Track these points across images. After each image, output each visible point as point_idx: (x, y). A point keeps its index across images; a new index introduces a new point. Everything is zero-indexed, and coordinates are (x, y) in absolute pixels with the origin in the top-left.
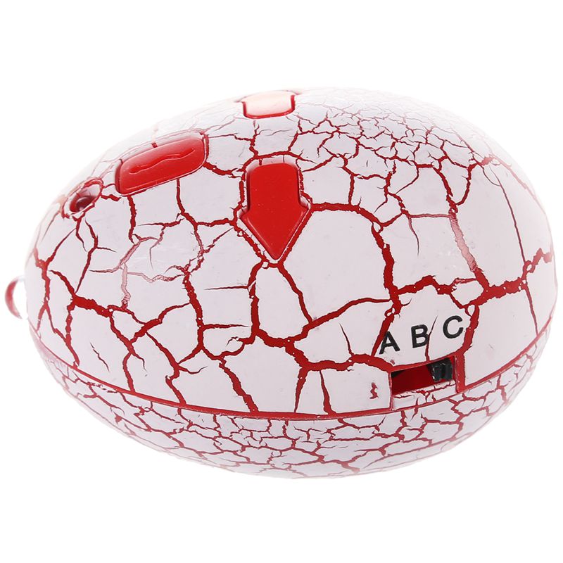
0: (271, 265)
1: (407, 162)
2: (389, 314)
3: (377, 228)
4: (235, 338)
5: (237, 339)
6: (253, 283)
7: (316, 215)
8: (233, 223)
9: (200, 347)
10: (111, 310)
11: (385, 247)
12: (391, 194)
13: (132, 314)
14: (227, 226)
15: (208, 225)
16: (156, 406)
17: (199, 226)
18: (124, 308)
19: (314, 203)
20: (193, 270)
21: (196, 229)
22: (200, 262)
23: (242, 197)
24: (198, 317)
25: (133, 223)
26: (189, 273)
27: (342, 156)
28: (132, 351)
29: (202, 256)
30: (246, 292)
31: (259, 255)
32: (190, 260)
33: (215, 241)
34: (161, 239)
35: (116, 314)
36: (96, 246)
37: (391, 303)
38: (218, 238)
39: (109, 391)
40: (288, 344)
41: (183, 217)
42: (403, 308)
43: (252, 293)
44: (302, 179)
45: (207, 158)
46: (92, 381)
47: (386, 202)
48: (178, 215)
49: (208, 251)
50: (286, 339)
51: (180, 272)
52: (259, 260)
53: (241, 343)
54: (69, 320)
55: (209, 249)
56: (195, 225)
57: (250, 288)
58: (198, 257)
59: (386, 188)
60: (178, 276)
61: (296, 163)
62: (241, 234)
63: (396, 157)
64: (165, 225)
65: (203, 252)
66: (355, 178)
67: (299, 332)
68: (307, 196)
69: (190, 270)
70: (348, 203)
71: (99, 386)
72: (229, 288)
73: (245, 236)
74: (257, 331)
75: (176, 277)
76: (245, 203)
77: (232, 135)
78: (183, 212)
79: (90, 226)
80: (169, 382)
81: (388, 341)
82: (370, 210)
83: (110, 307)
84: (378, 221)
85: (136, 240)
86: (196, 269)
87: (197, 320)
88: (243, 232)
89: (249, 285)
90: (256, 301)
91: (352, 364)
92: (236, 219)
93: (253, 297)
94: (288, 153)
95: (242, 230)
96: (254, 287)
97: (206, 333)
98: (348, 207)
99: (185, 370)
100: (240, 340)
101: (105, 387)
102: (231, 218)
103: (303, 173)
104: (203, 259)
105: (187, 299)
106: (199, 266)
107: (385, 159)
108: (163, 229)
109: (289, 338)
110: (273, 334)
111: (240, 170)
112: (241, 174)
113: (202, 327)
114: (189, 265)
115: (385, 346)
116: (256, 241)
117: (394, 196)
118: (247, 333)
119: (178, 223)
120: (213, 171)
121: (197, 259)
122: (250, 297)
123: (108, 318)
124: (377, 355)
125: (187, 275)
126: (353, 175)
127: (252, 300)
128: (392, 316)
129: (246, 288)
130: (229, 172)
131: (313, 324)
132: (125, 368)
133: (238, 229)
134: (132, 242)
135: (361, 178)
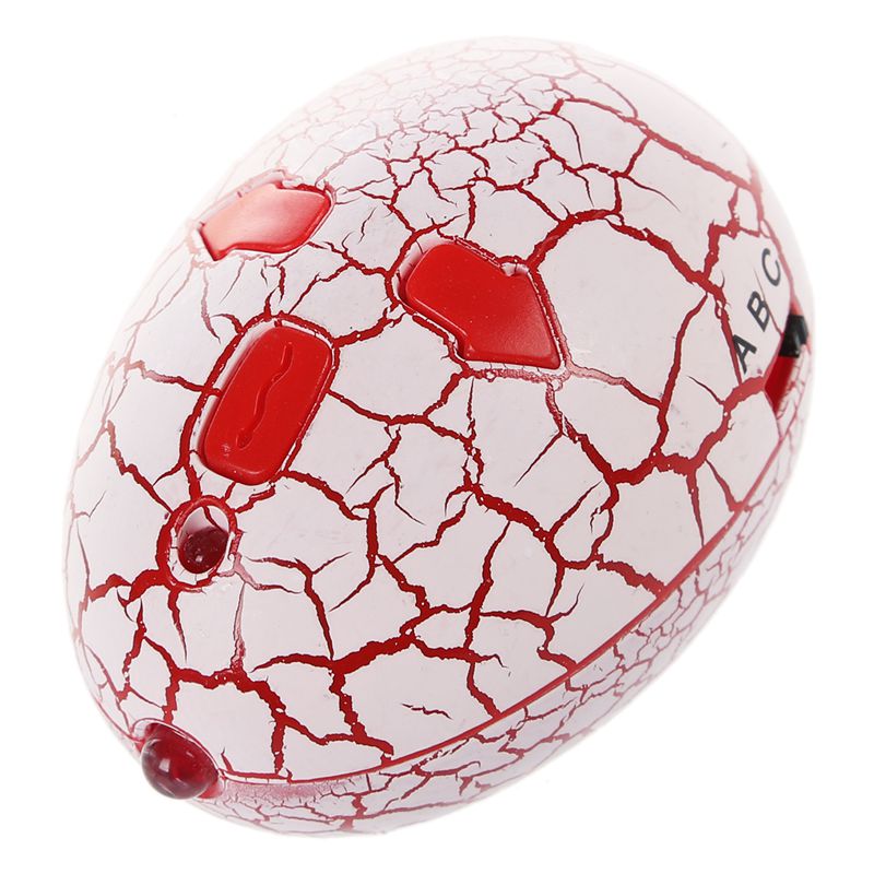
0: (562, 379)
1: (538, 119)
2: (720, 314)
3: (614, 219)
4: (596, 512)
5: (599, 511)
6: (563, 421)
7: (543, 269)
8: (467, 373)
9: (562, 564)
10: (408, 632)
11: (646, 235)
12: (580, 169)
13: (444, 608)
14: (464, 383)
15: (439, 404)
16: (533, 708)
17: (430, 417)
18: (427, 611)
19: (525, 258)
20: (478, 476)
21: (430, 424)
22: (477, 458)
23: (439, 333)
24: (533, 530)
25: (335, 496)
26: (478, 485)
27: (477, 179)
28: (473, 659)
29: (472, 448)
30: (565, 440)
31: (536, 380)
32: (464, 468)
33: (469, 415)
34: (397, 479)
35: (420, 631)
36: (308, 573)
37: (710, 296)
38: (470, 407)
39: (454, 751)
40: (657, 460)
41: (396, 427)
42: (724, 290)
43: (572, 434)
44: (476, 245)
45: (327, 334)
46: (417, 761)
47: (587, 183)
48: (387, 429)
49: (474, 435)
50: (651, 454)
51: (464, 495)
52: (544, 385)
53: (606, 511)
54: (346, 704)
55: (473, 432)
56: (424, 419)
57: (565, 430)
58: (469, 453)
59: (566, 167)
60: (466, 501)
61: (442, 235)
62: (490, 376)
63: (523, 127)
64: (384, 457)
65: (467, 443)
66: (525, 187)
67: (657, 430)
68: (507, 259)
69: (474, 480)
70: (557, 223)
71: (435, 756)
72: (540, 455)
73: (499, 373)
74: (614, 477)
75: (464, 506)
76: (452, 338)
77: (314, 282)
78: (389, 421)
79: (269, 560)
80: (544, 654)
81: (742, 349)
82: (586, 207)
83: (403, 629)
84: (608, 213)
85: (365, 513)
86: (481, 470)
87: (536, 535)
88: (491, 370)
89: (560, 427)
90: (584, 440)
91: (729, 417)
92: (464, 366)
93: (577, 439)
94: (416, 235)
95: (487, 370)
96: (569, 426)
97: (558, 541)
98: (563, 228)
99: (560, 615)
100: (602, 509)
101: (444, 749)
102: (458, 369)
103: (467, 239)
104: (478, 450)
105: (503, 519)
106: (481, 466)
107: (517, 137)
108: (387, 465)
109: (653, 450)
110: (632, 464)
111: (393, 308)
112: (400, 309)
113: (547, 537)
114: (468, 474)
115: (742, 357)
116: (517, 368)
117: (584, 167)
118: (604, 492)
119: (399, 438)
120: (360, 339)
121: (470, 457)
122: (575, 442)
123: (412, 645)
124: (744, 377)
125: (476, 489)
126: (519, 187)
127: (579, 443)
128: (724, 312)
129: (561, 433)
130: (383, 322)
131: (663, 405)
132: (474, 692)
133: (480, 375)
134: (360, 519)
135: (530, 183)
